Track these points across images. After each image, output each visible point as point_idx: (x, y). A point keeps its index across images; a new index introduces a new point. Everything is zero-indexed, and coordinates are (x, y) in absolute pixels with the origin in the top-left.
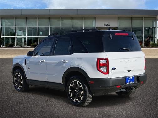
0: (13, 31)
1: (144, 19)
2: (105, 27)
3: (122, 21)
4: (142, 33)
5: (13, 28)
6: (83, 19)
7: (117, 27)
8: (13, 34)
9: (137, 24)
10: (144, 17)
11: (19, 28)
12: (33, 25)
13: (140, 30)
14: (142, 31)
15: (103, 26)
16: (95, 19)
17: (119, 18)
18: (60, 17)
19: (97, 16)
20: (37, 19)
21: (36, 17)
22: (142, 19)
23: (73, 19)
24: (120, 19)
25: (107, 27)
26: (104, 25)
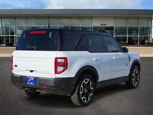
0: (13, 30)
1: (140, 19)
2: (102, 26)
3: (118, 20)
4: (137, 32)
5: (13, 27)
6: (80, 19)
7: (114, 27)
8: (12, 33)
9: (132, 24)
10: (139, 17)
11: (18, 27)
12: (32, 25)
13: (136, 29)
14: (138, 30)
15: (99, 26)
16: (92, 19)
17: (115, 18)
18: (58, 16)
19: (94, 15)
20: (36, 19)
21: (35, 16)
22: (138, 18)
23: (70, 19)
24: (117, 19)
25: (103, 26)
26: (101, 25)
